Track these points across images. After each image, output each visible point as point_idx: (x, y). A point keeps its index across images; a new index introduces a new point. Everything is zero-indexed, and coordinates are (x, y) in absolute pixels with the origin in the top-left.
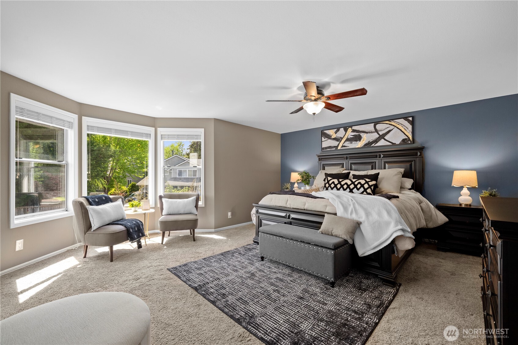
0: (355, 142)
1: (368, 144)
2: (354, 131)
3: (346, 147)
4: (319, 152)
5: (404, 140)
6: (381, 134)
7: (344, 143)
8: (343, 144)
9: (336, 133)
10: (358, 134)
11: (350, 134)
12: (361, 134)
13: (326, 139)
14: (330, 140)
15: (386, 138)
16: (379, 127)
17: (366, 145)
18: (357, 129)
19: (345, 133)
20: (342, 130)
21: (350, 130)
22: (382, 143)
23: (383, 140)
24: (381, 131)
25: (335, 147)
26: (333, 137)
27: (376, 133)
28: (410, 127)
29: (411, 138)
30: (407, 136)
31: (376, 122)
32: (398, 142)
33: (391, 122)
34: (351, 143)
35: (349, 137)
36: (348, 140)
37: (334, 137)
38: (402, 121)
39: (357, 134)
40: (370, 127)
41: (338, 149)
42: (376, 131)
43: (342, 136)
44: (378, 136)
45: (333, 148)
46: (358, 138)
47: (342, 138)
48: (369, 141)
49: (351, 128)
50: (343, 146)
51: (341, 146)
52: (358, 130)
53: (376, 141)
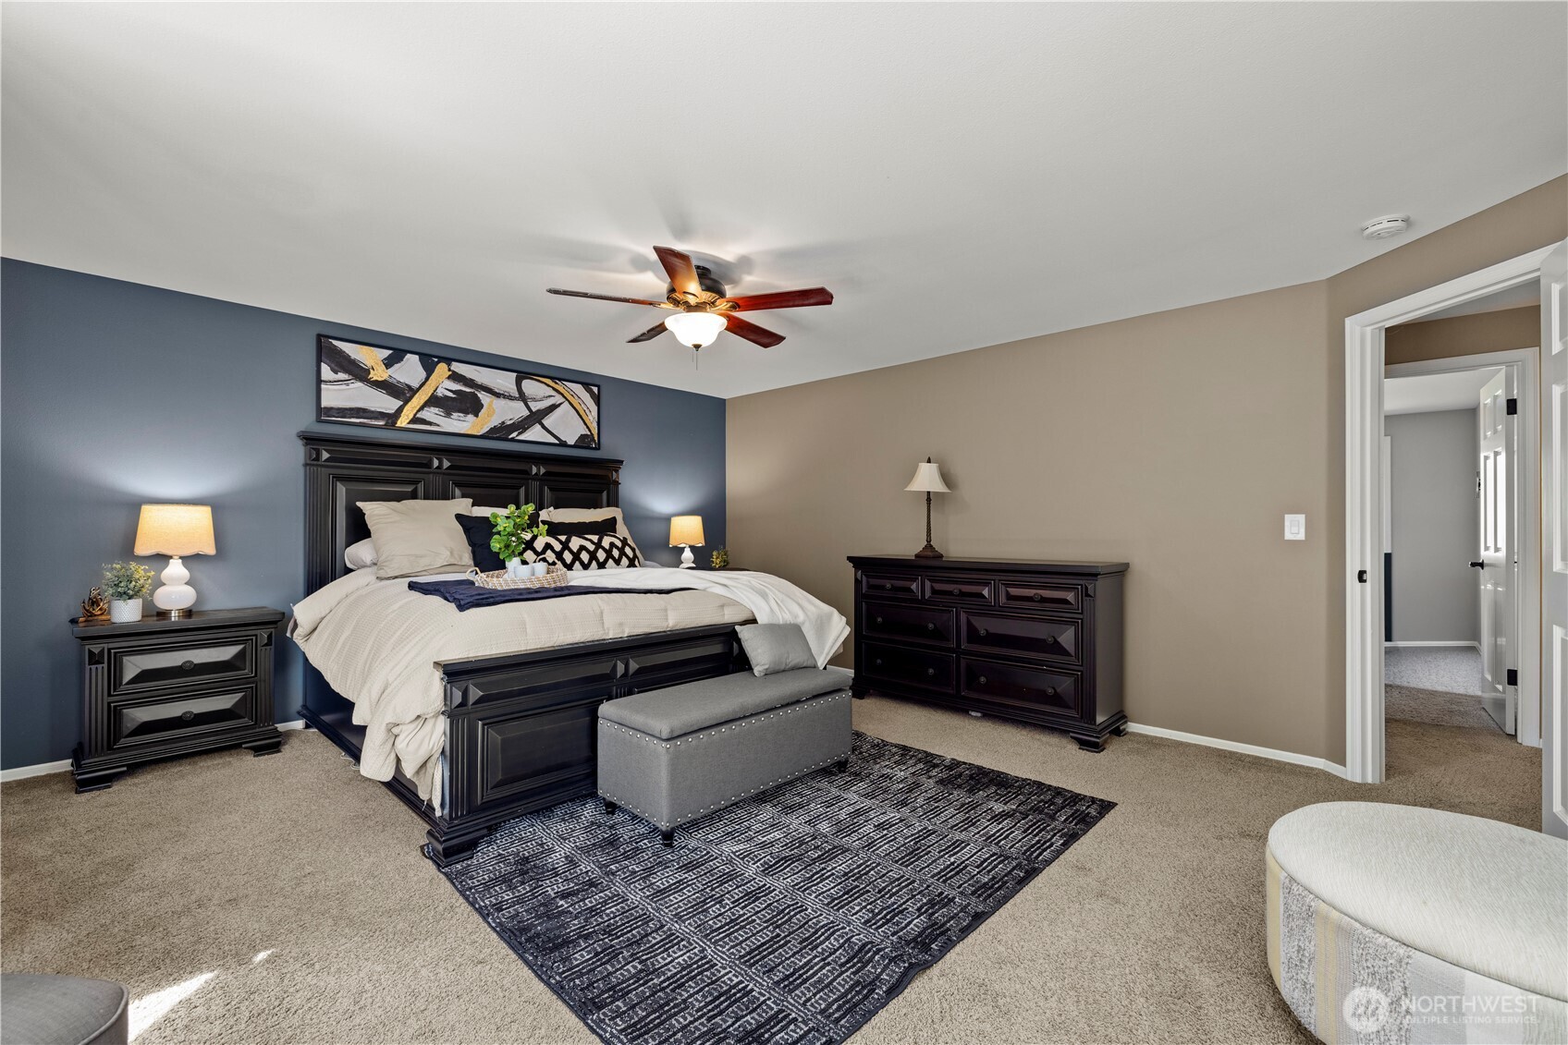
0: (462, 415)
1: (501, 432)
2: (455, 377)
3: (430, 423)
4: (307, 421)
5: (583, 437)
6: (534, 410)
7: (421, 409)
8: (419, 411)
9: (389, 363)
10: (472, 390)
11: (441, 383)
12: (479, 395)
13: (342, 376)
14: (359, 384)
15: (545, 422)
16: (530, 387)
17: (494, 430)
18: (468, 375)
19: (424, 374)
20: (412, 360)
21: (442, 369)
22: (535, 434)
23: (538, 427)
24: (534, 400)
25: (382, 415)
26: (374, 376)
27: (522, 404)
28: (594, 408)
29: (596, 438)
30: (590, 431)
31: (524, 371)
32: (571, 442)
33: (556, 383)
34: (448, 415)
35: (440, 393)
36: (434, 401)
37: (380, 379)
38: (578, 388)
39: (468, 390)
40: (505, 381)
41: (399, 424)
42: (523, 397)
43: (415, 385)
44: (526, 413)
45: (376, 418)
46: (467, 403)
47: (414, 391)
48: (503, 423)
49: (449, 365)
50: (415, 420)
51: (411, 416)
52: (472, 380)
53: (523, 425)
